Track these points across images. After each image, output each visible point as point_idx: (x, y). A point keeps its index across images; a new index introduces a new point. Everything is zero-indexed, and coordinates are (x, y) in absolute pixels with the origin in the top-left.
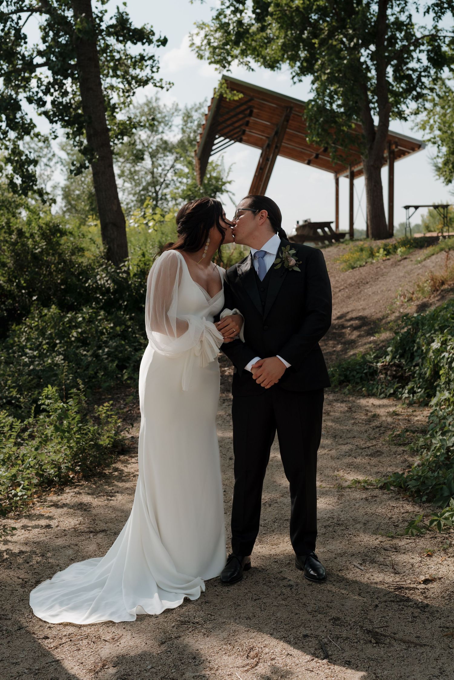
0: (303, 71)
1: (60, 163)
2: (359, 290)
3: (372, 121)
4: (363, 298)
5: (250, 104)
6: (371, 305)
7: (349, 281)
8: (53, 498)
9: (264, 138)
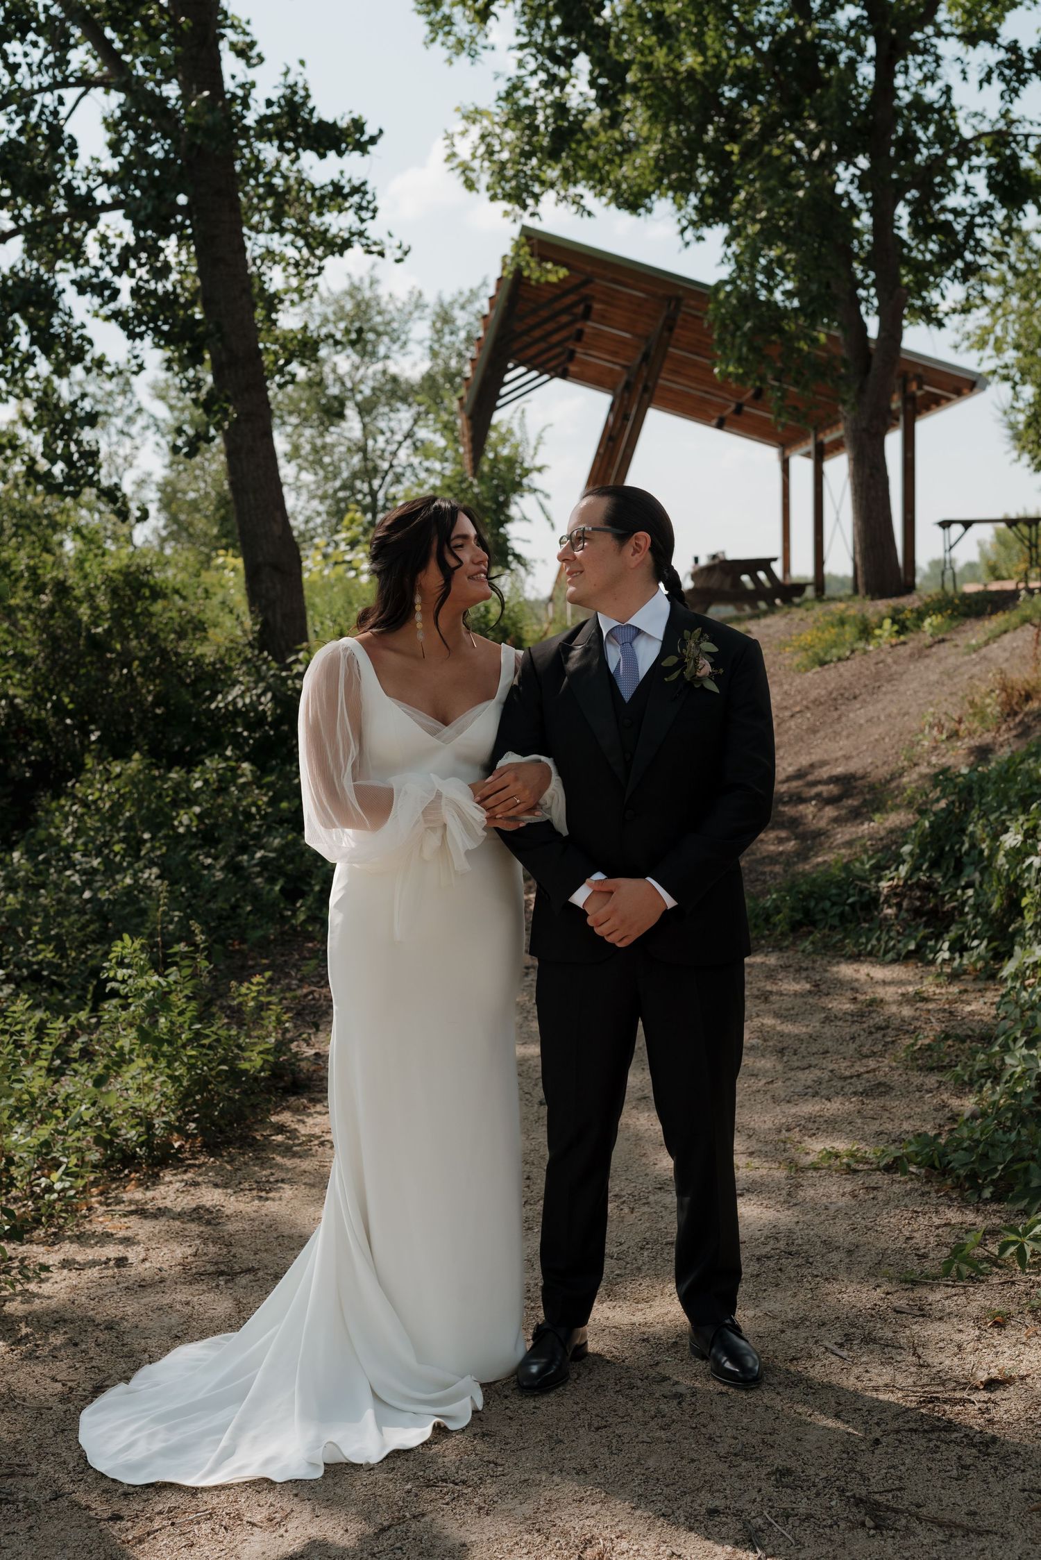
0: (706, 216)
1: (153, 429)
2: (835, 714)
3: (864, 328)
4: (844, 733)
5: (585, 291)
6: (865, 747)
7: (813, 694)
8: (134, 1194)
9: (617, 368)
